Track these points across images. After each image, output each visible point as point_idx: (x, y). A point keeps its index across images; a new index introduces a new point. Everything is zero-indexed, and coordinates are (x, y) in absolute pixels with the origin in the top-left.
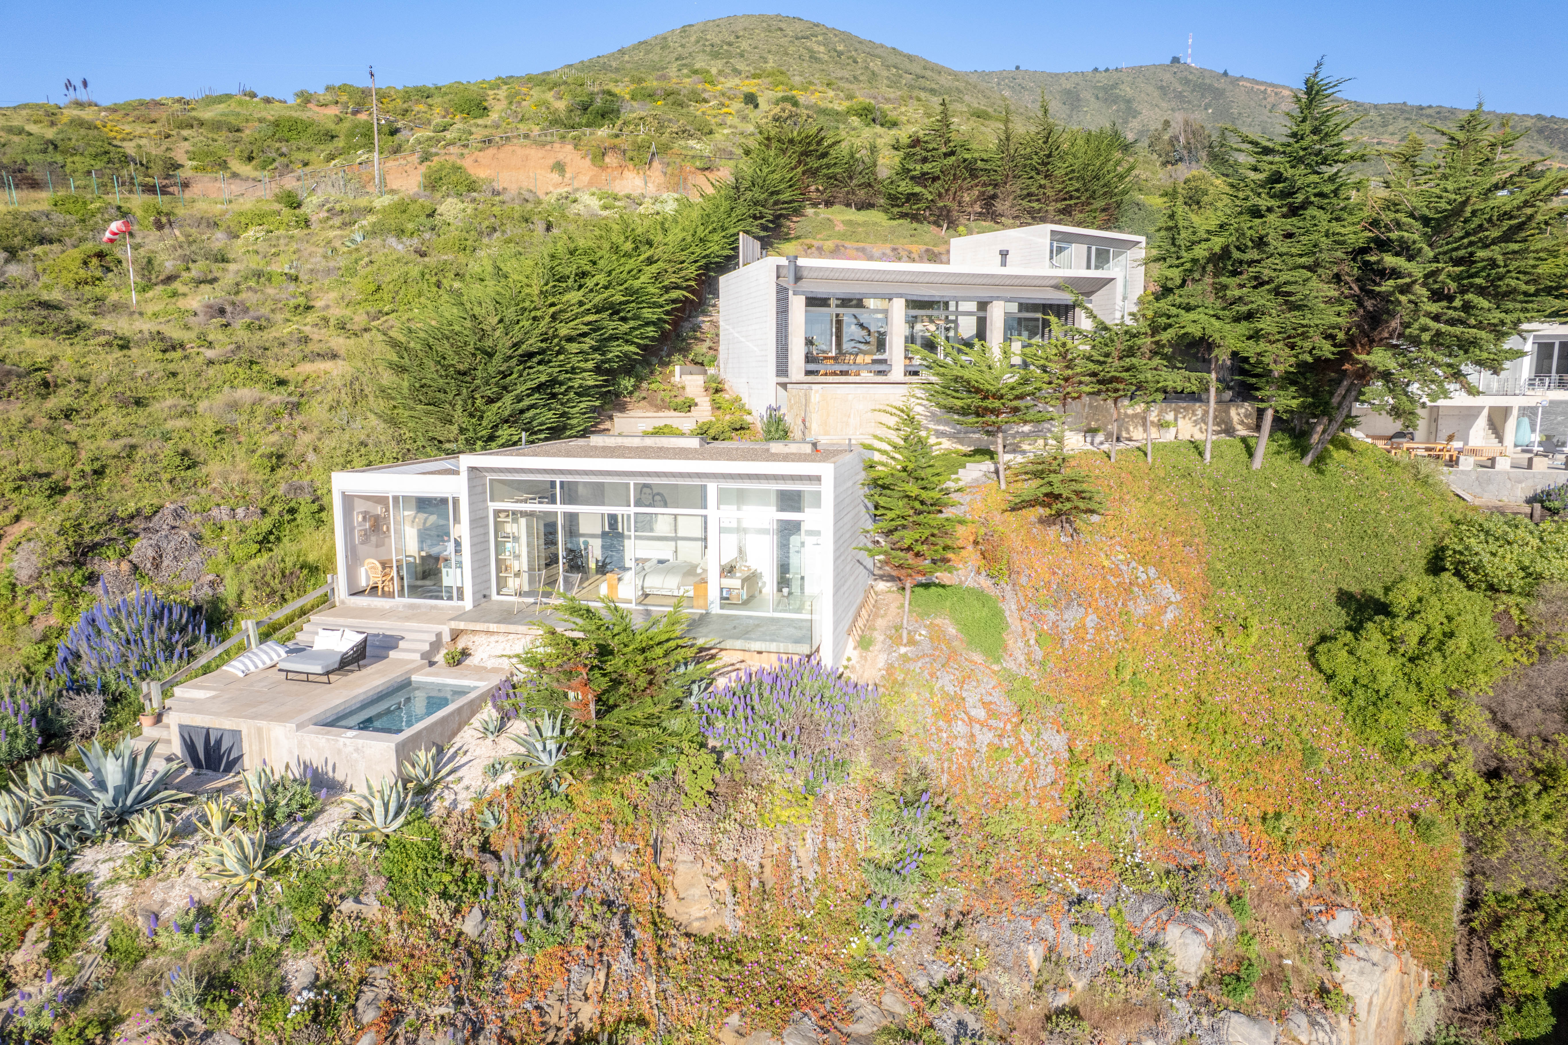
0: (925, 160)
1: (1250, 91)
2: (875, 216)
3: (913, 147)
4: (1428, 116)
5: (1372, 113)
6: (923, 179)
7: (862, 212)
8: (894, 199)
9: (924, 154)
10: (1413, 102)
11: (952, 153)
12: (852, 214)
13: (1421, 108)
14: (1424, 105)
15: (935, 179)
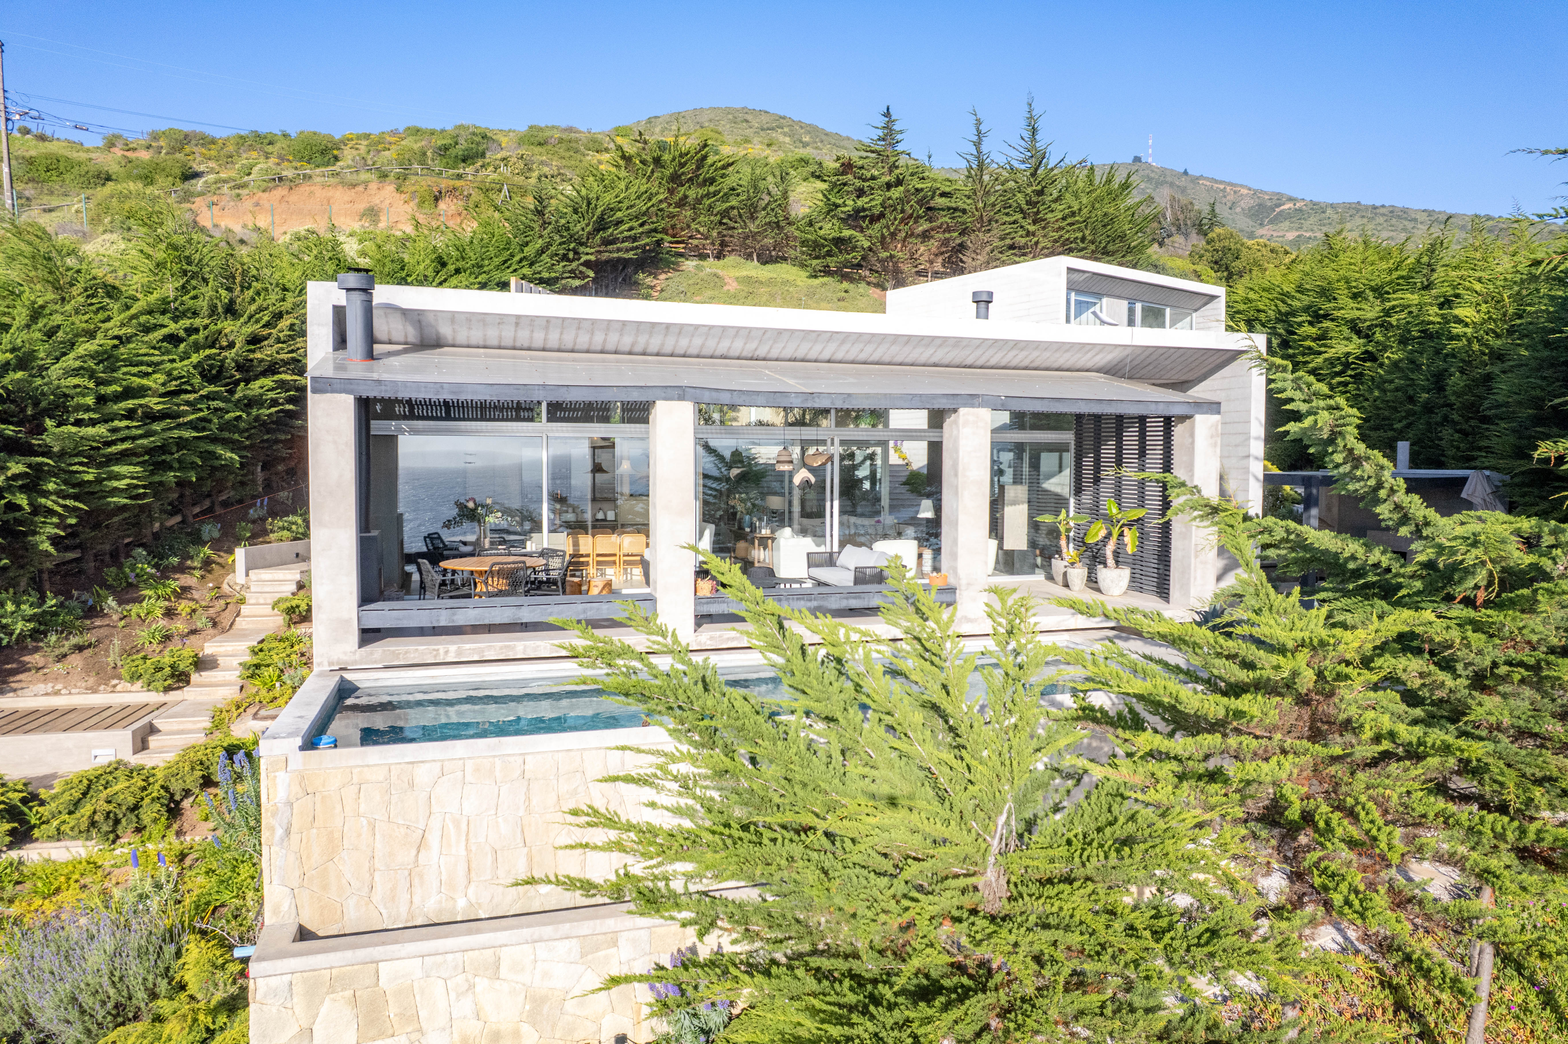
0: (861, 193)
1: (1210, 190)
2: (784, 271)
3: (843, 173)
4: (1383, 215)
5: (1329, 211)
6: (856, 218)
7: (769, 267)
8: (815, 248)
9: (858, 183)
10: (1367, 201)
11: (899, 182)
12: (753, 269)
13: (1375, 207)
14: (1378, 204)
15: (874, 219)
